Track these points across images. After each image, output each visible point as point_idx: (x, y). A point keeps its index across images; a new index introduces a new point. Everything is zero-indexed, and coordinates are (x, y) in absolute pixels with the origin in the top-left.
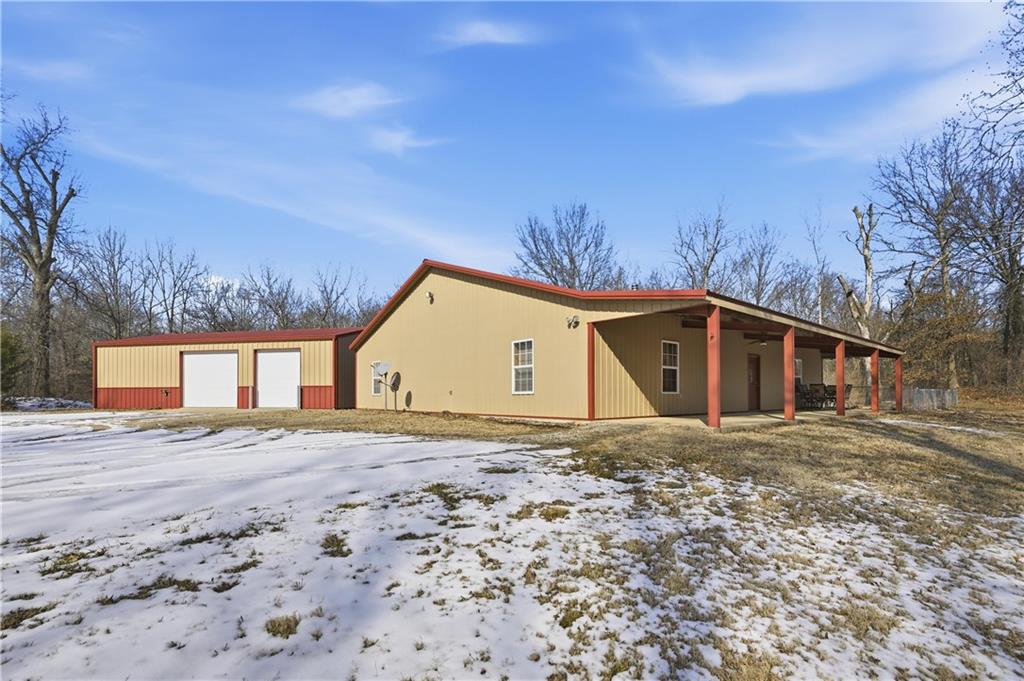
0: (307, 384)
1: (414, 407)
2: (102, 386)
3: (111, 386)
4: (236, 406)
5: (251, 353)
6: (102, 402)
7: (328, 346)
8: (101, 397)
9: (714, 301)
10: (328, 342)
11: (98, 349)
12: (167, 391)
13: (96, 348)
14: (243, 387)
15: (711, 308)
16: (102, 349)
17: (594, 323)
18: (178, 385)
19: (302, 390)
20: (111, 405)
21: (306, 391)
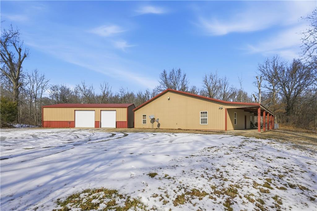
0: (118, 121)
1: (161, 127)
2: (45, 120)
3: (49, 120)
4: (94, 127)
5: (100, 111)
6: (45, 125)
7: (125, 110)
8: (45, 124)
9: (261, 106)
10: (125, 109)
11: (44, 108)
12: (70, 122)
13: (43, 108)
14: (97, 121)
15: (260, 107)
16: (45, 108)
17: (227, 109)
18: (74, 120)
19: (116, 122)
20: (48, 126)
21: (118, 123)
